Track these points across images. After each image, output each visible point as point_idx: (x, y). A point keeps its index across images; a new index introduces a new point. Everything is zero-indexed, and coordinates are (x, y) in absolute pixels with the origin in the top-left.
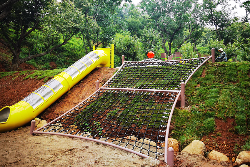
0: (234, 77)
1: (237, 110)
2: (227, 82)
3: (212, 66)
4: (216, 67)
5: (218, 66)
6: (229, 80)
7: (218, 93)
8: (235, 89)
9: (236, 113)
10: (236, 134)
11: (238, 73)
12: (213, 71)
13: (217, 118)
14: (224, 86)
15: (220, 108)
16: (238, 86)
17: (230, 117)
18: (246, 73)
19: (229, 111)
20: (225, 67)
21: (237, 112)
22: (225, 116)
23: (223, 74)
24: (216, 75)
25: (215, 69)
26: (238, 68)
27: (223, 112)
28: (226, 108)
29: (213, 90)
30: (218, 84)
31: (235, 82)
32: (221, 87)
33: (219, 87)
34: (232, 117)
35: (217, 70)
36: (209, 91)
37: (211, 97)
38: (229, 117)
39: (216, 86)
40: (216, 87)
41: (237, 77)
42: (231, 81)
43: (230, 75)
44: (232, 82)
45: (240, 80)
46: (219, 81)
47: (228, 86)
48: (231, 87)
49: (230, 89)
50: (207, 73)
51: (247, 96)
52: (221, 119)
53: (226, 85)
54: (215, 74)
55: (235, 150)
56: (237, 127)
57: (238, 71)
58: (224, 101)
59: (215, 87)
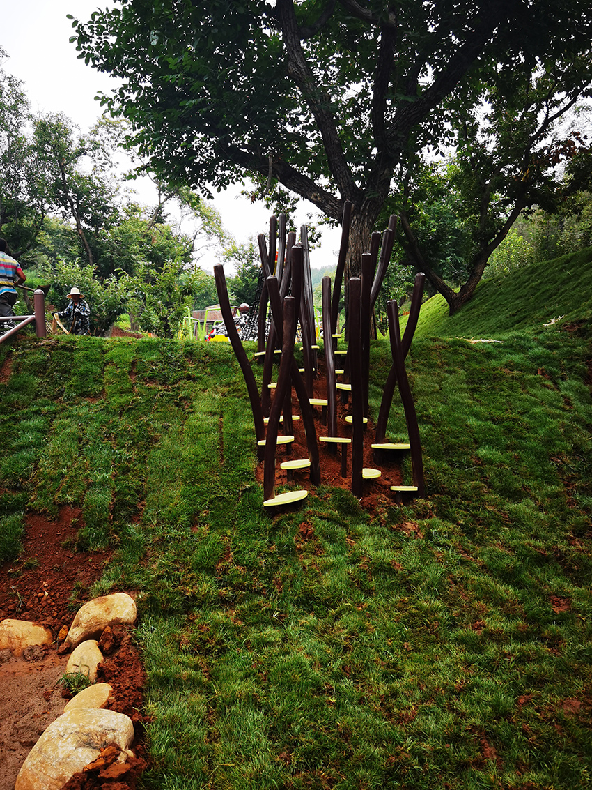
0: (94, 381)
1: (91, 479)
2: (73, 398)
3: (35, 347)
4: (46, 351)
5: (53, 348)
6: (79, 392)
7: (44, 432)
8: (92, 418)
9: (88, 489)
10: (82, 551)
11: (105, 369)
12: (35, 364)
13: (31, 511)
14: (63, 409)
15: (44, 479)
16: (102, 410)
17: (68, 505)
18: (126, 370)
19: (69, 487)
20: (71, 350)
21: (90, 485)
22: (55, 503)
23: (66, 372)
24: (44, 374)
25: (42, 357)
26: (108, 357)
27: (51, 490)
28: (62, 475)
29: (31, 423)
30: (48, 405)
31: (96, 397)
32: (55, 412)
33: (49, 412)
34: (75, 504)
35: (49, 360)
36: (16, 426)
37: (21, 448)
38: (66, 503)
39: (39, 410)
40: (40, 414)
41: (101, 382)
42: (84, 395)
43: (83, 376)
44: (88, 396)
45: (108, 390)
46: (52, 393)
47: (74, 410)
48: (83, 411)
49: (80, 417)
50: (17, 369)
51: (122, 437)
52: (44, 512)
53: (71, 405)
54: (41, 372)
55: (71, 601)
56: (84, 531)
57: (107, 363)
58: (57, 456)
59: (37, 413)
